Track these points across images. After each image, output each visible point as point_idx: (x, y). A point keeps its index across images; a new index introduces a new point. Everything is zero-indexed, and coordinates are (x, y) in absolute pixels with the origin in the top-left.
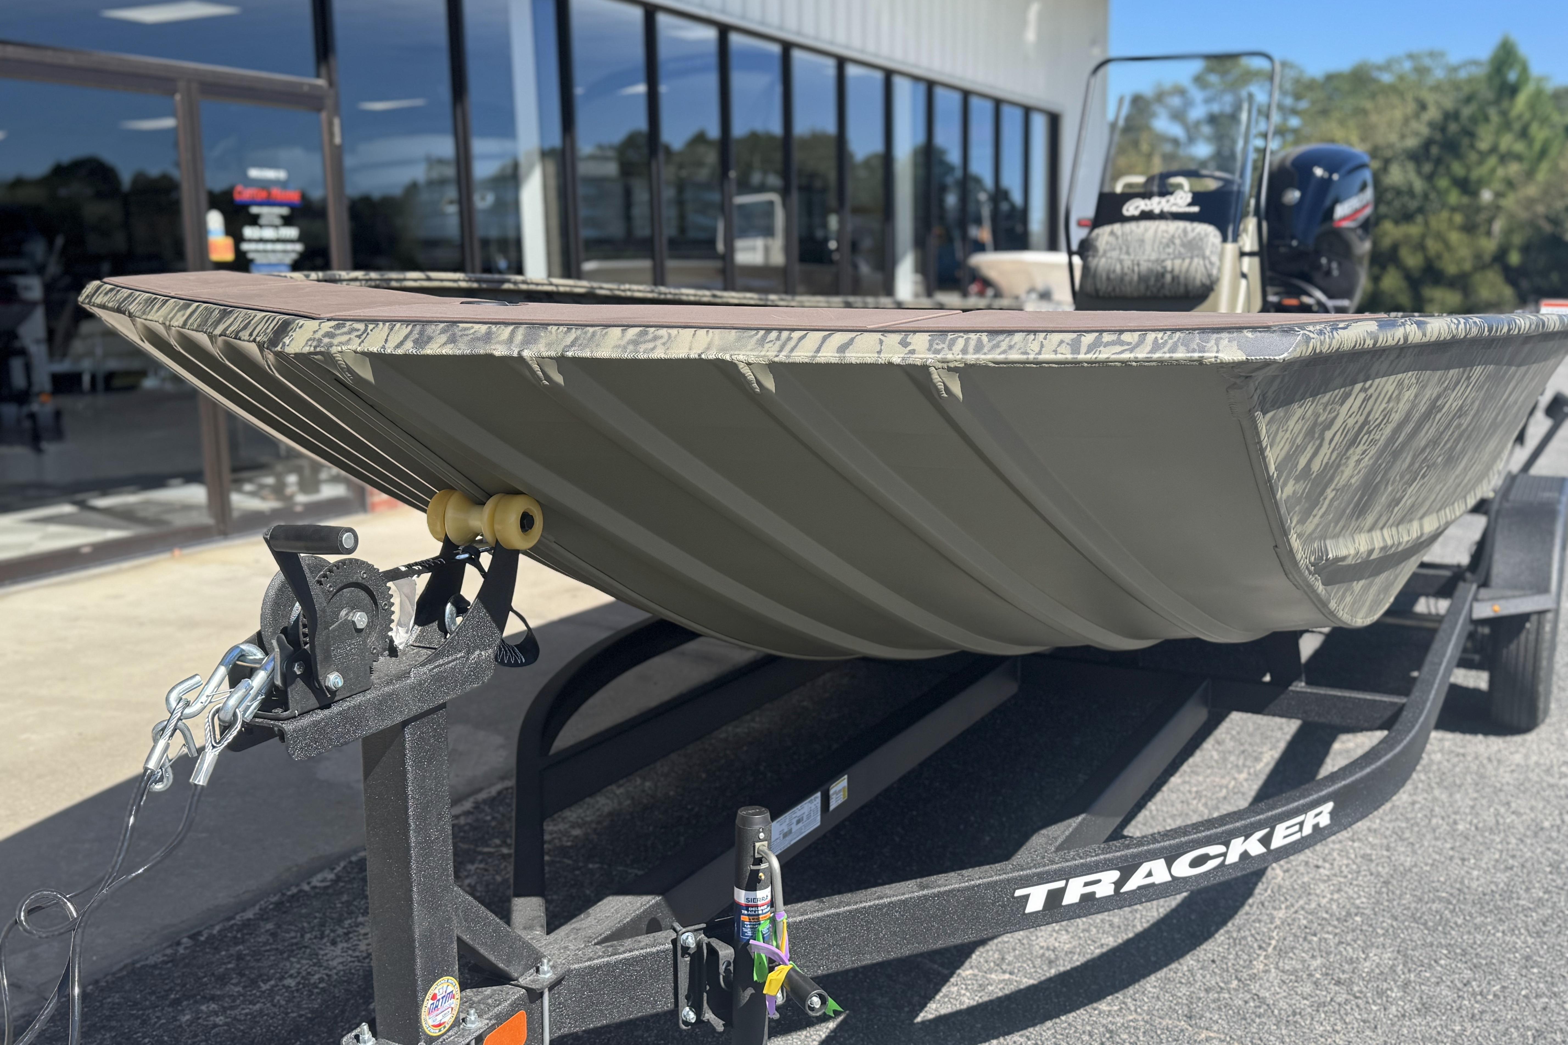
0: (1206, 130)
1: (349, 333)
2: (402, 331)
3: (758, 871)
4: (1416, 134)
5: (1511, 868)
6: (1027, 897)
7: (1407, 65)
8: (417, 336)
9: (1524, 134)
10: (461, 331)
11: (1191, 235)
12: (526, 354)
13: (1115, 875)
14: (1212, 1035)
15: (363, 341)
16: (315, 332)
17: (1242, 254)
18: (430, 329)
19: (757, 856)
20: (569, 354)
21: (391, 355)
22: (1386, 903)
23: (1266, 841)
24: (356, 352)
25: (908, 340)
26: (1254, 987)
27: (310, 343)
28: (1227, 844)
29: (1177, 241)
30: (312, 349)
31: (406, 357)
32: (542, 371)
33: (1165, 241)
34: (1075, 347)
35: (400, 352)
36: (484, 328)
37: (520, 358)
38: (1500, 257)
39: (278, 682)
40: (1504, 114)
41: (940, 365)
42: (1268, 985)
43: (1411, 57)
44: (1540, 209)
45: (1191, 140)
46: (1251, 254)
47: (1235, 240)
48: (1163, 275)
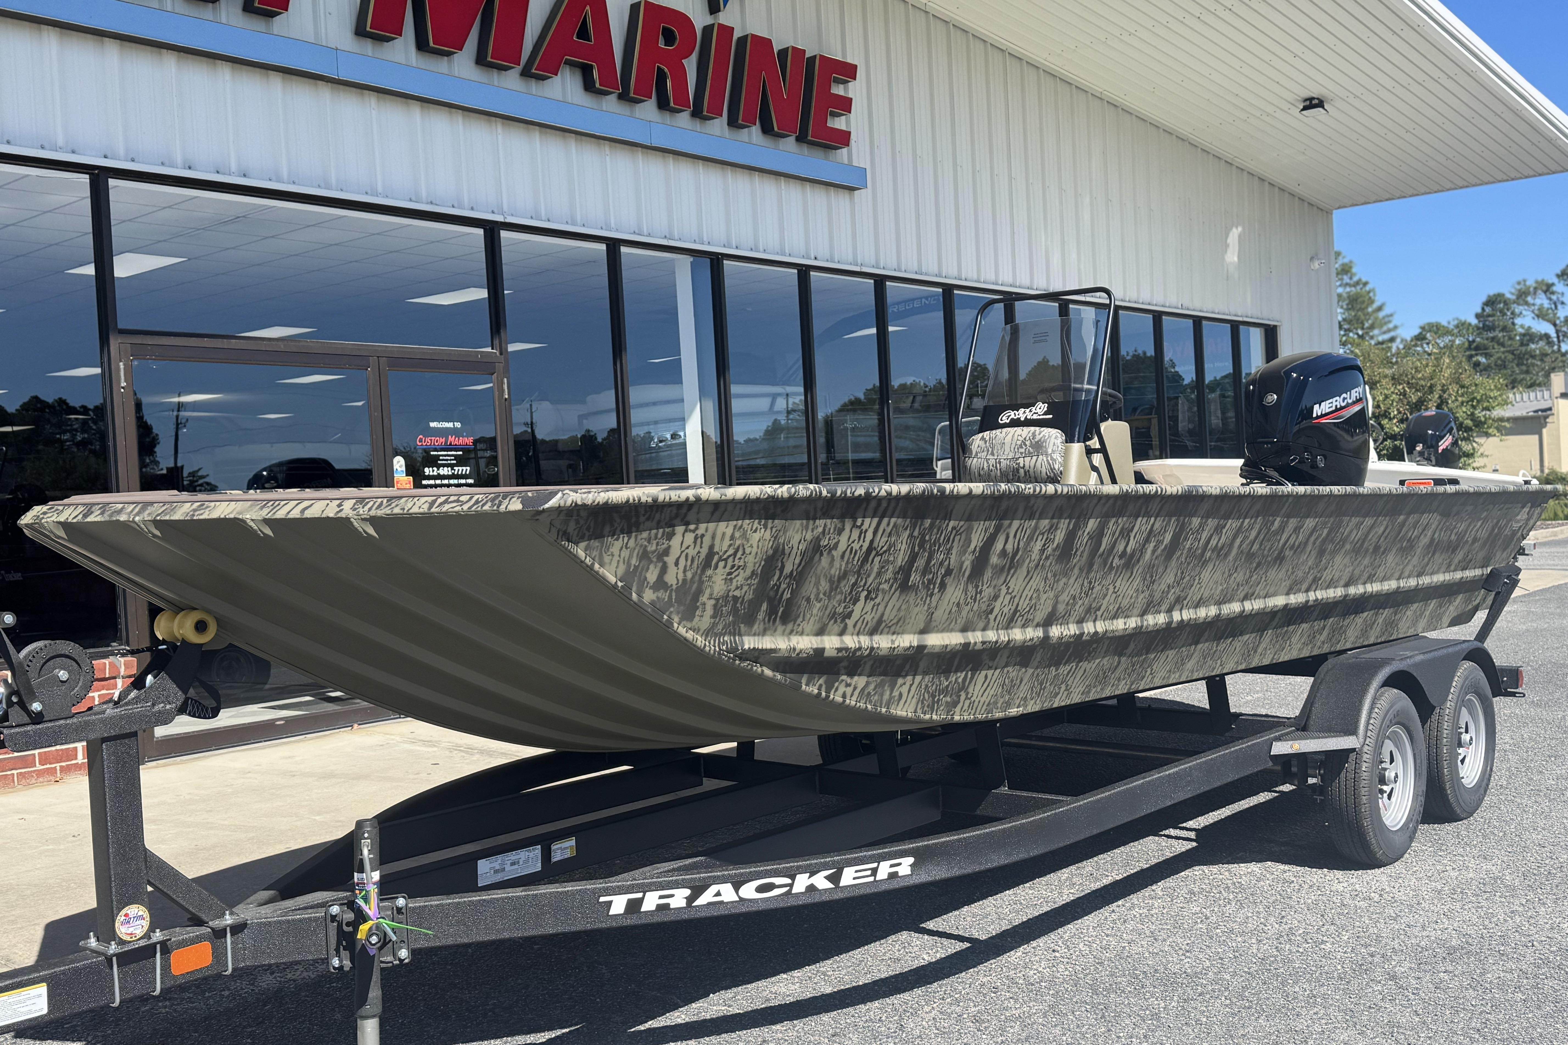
1: (53, 511)
2: (79, 509)
6: (610, 902)
8: (86, 512)
10: (108, 509)
12: (137, 519)
13: (687, 892)
15: (58, 516)
17: (1090, 451)
18: (94, 507)
20: (160, 518)
21: (71, 523)
23: (833, 879)
24: (54, 522)
27: (32, 518)
28: (794, 878)
29: (1028, 443)
32: (147, 528)
33: (1019, 443)
36: (121, 505)
37: (134, 522)
41: (356, 517)
46: (1096, 451)
47: (1081, 441)
48: (1018, 470)
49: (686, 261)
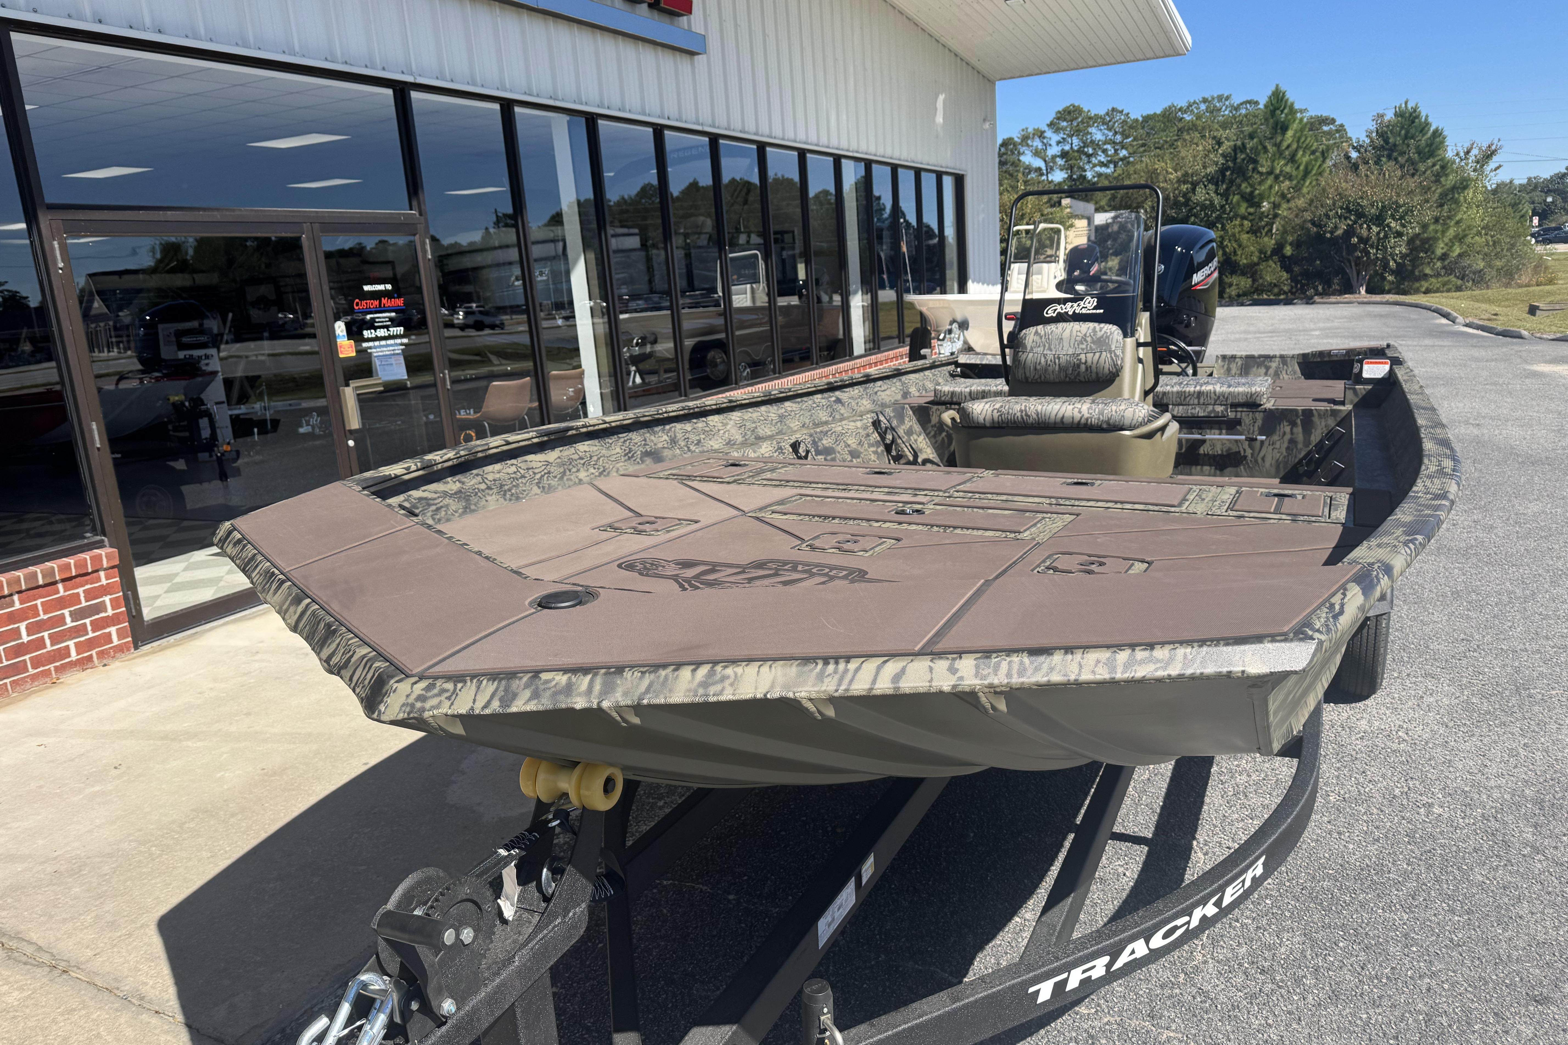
0: (1060, 162)
1: (439, 694)
2: (489, 688)
3: (823, 1039)
4: (1216, 164)
5: (1378, 840)
6: (1038, 992)
7: (1203, 107)
8: (503, 693)
9: (1292, 159)
10: (543, 684)
11: (1099, 334)
12: (605, 705)
13: (1106, 959)
14: (1172, 1034)
15: (452, 704)
16: (408, 696)
17: (1139, 345)
18: (516, 684)
19: (822, 1027)
20: (645, 702)
21: (479, 716)
22: (1288, 884)
23: (1218, 904)
24: (446, 715)
25: (956, 666)
26: (1198, 979)
27: (403, 709)
28: (1190, 915)
29: (1089, 339)
30: (406, 715)
31: (494, 716)
32: (621, 716)
33: (1079, 339)
34: (1111, 665)
35: (487, 711)
36: (564, 679)
37: (600, 709)
38: (1278, 250)
39: (397, 1019)
40: (1278, 145)
41: (987, 690)
42: (1208, 976)
43: (1205, 100)
44: (1308, 216)
45: (1050, 170)
46: (1145, 344)
47: (1133, 335)
48: (1079, 366)
49: (562, 120)
